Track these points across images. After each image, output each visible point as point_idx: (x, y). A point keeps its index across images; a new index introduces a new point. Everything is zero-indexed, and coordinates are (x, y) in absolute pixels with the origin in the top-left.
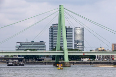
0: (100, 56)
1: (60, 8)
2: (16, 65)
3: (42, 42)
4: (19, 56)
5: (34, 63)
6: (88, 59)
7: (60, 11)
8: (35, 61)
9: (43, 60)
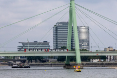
0: (111, 56)
1: (71, 4)
2: (21, 67)
3: (46, 42)
4: (21, 57)
5: (39, 65)
6: (98, 60)
7: (71, 6)
8: (39, 63)
9: (48, 61)
